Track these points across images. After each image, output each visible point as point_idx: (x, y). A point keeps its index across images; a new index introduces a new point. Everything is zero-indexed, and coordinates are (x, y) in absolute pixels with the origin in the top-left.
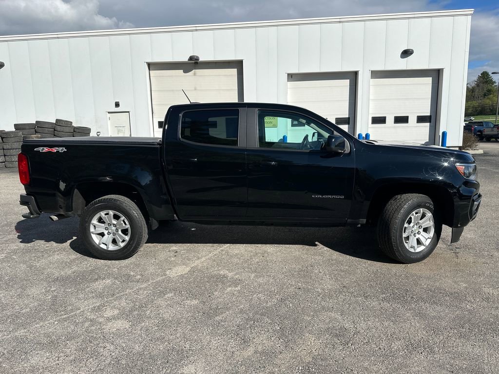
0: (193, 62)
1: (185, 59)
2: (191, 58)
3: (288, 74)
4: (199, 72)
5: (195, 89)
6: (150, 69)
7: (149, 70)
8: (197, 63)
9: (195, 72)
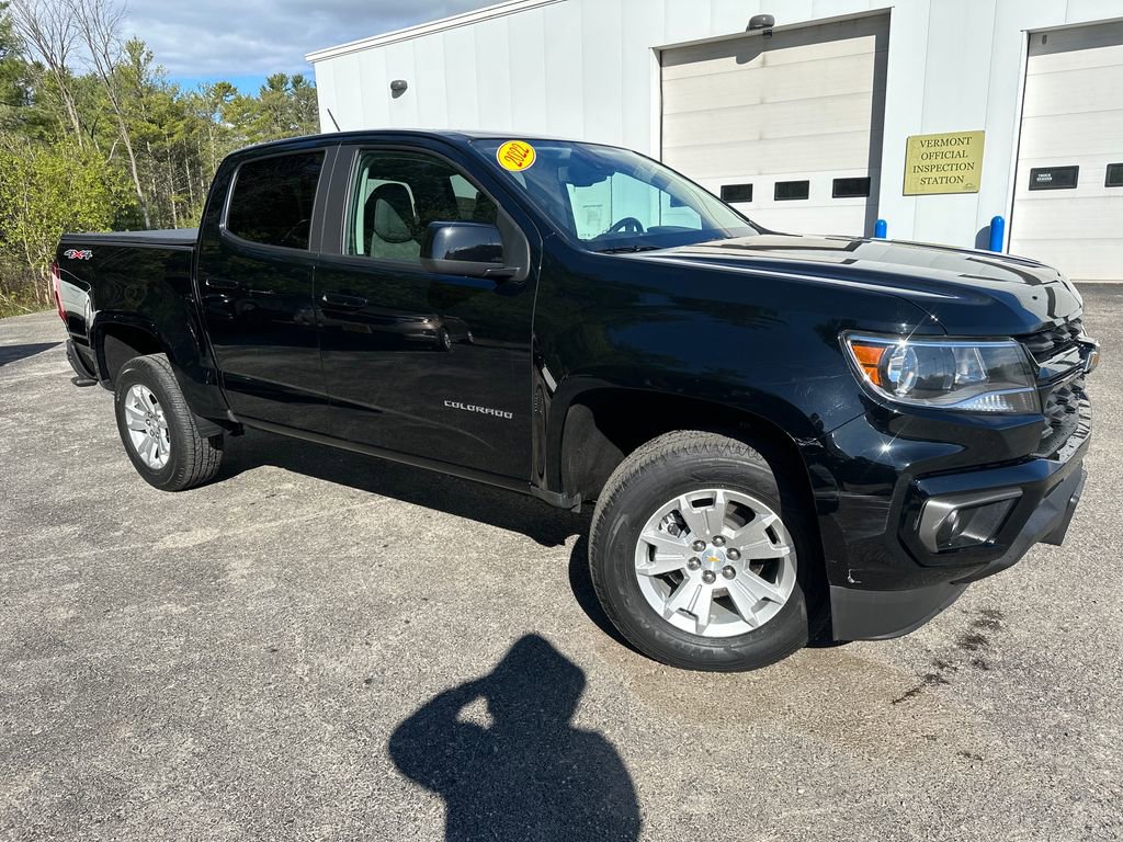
0: (760, 31)
1: (739, 27)
2: (753, 24)
3: (1030, 35)
4: (774, 56)
5: (762, 103)
6: (664, 63)
7: (661, 66)
8: (769, 33)
9: (764, 57)
